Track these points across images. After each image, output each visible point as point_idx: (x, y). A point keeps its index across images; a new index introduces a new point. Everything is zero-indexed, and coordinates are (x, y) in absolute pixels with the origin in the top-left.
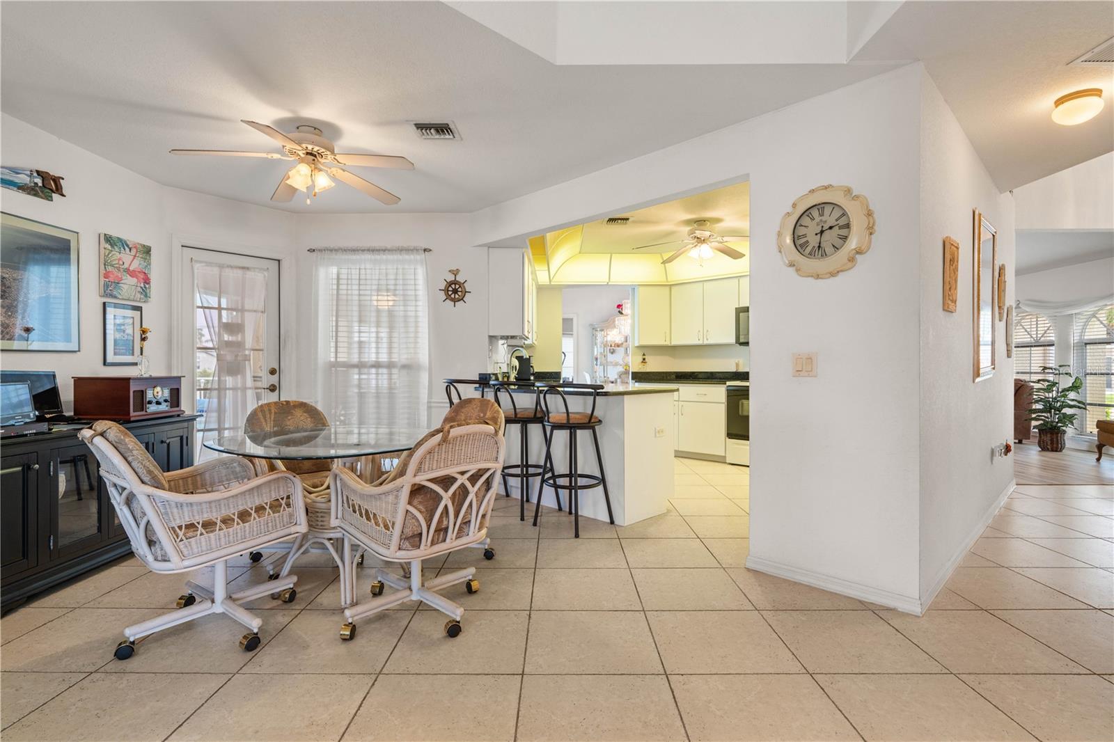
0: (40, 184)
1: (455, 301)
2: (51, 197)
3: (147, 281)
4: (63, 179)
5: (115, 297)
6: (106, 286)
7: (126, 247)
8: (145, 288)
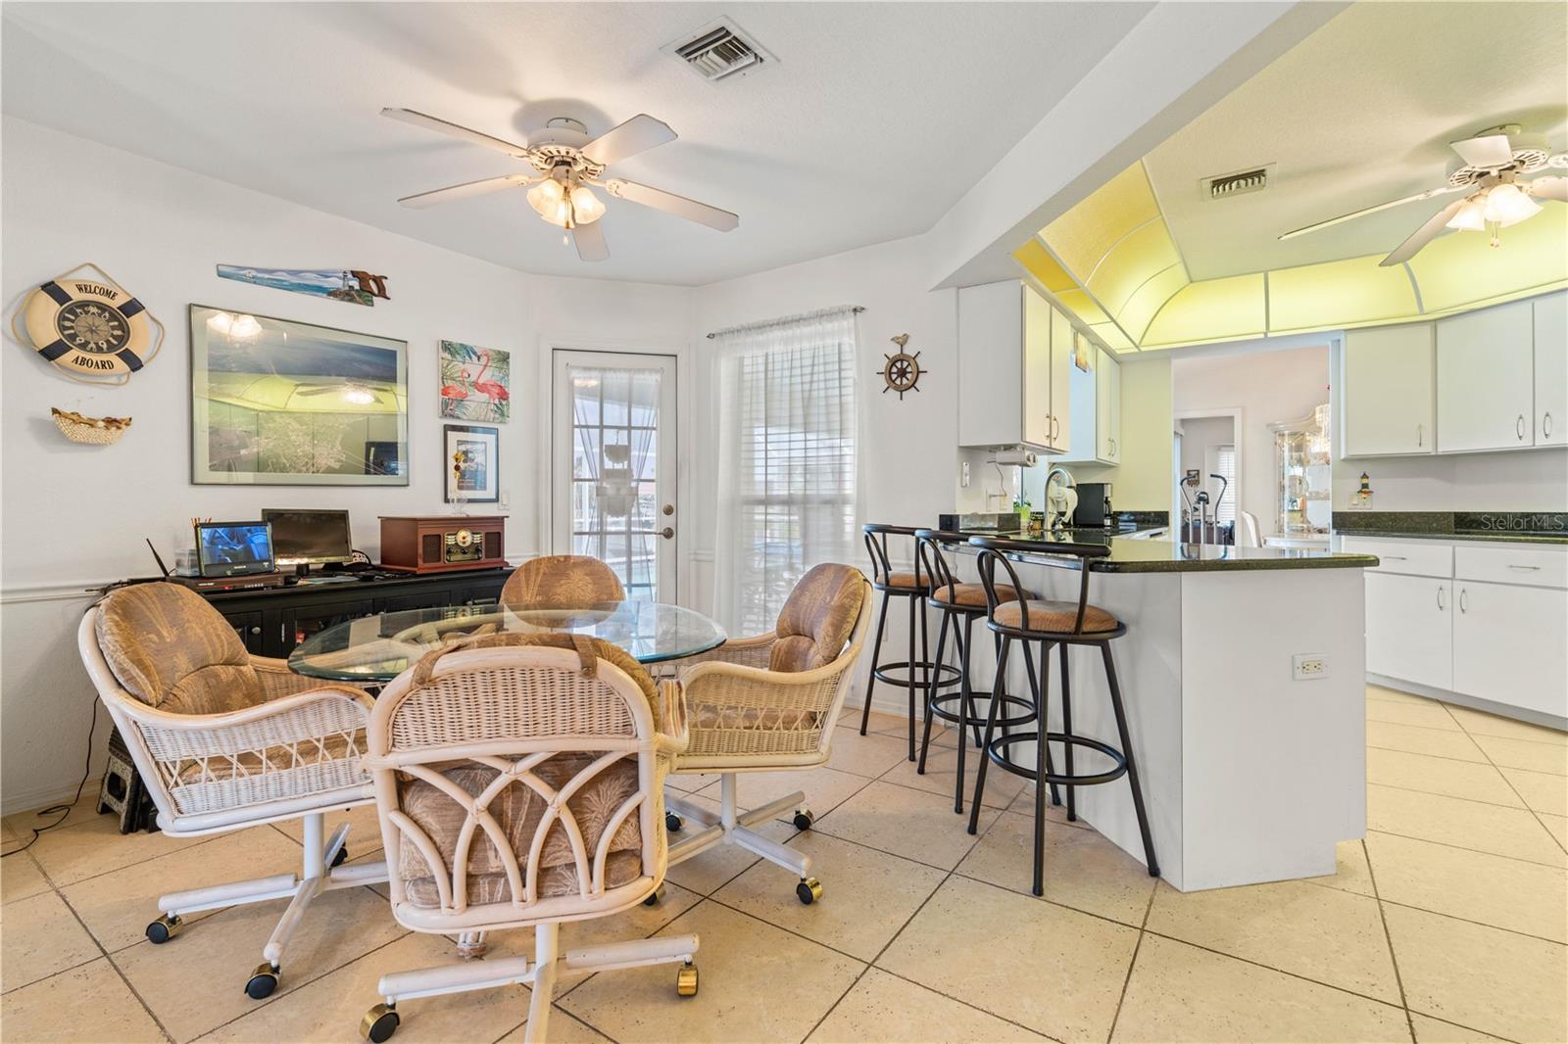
0: (357, 287)
1: (902, 390)
2: (372, 301)
3: (503, 395)
4: (386, 278)
5: (458, 418)
6: (445, 405)
7: (473, 356)
8: (501, 404)
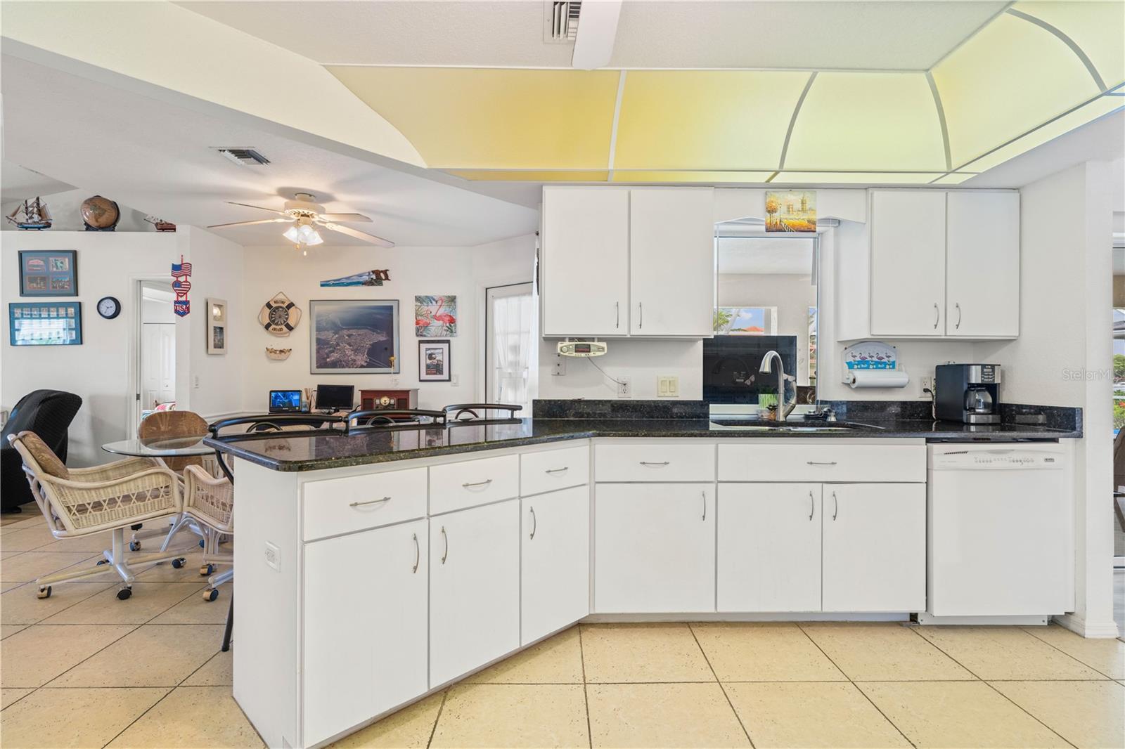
0: (375, 278)
2: (382, 283)
3: (452, 321)
4: (388, 270)
5: (425, 336)
6: (418, 330)
7: (433, 301)
8: (450, 326)
